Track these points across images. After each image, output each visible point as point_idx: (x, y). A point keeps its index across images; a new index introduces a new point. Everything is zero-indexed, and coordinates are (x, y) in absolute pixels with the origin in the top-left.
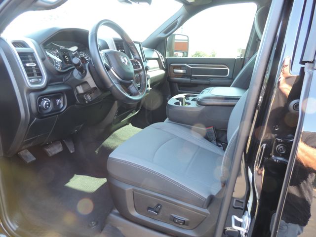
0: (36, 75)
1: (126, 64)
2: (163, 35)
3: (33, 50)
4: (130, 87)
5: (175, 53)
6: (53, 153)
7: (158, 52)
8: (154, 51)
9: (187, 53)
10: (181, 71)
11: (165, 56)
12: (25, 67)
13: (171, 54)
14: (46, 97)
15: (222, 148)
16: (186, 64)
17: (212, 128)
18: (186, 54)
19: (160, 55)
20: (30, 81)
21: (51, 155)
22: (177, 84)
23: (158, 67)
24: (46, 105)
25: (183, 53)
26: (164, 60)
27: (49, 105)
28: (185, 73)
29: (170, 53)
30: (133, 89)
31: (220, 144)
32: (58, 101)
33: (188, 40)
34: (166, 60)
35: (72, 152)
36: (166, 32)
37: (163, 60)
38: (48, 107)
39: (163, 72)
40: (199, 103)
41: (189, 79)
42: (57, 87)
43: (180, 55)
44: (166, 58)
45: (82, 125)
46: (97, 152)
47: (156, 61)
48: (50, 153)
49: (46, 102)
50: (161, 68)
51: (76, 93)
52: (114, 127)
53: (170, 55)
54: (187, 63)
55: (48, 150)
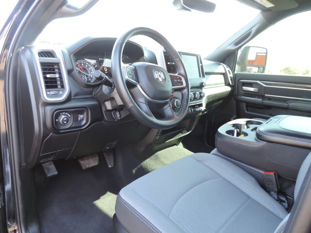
0: (60, 87)
1: (161, 80)
2: (233, 47)
3: (60, 60)
4: (165, 108)
5: (248, 68)
6: (87, 166)
7: (225, 66)
8: (220, 65)
9: (264, 68)
10: (252, 89)
11: (233, 70)
12: (45, 78)
13: (243, 68)
14: (66, 112)
15: (286, 205)
16: (258, 82)
17: (272, 174)
18: (262, 69)
19: (228, 69)
20: (48, 93)
21: (84, 168)
22: (244, 104)
23: (223, 83)
24: (63, 120)
25: (259, 68)
26: (232, 75)
27: (67, 121)
28: (257, 91)
29: (241, 67)
30: (168, 110)
31: (284, 199)
32: (81, 117)
33: (266, 53)
34: (235, 76)
35: (110, 166)
36: (236, 44)
37: (230, 76)
38: (65, 122)
39: (229, 89)
40: (259, 137)
41: (260, 100)
42: (82, 101)
43: (254, 70)
44: (236, 72)
45: (115, 143)
46: (134, 171)
47: (222, 76)
48: (83, 166)
49: (63, 117)
50: (227, 84)
51: (104, 109)
52: (156, 147)
53: (242, 70)
54: (260, 80)
55: (82, 162)
